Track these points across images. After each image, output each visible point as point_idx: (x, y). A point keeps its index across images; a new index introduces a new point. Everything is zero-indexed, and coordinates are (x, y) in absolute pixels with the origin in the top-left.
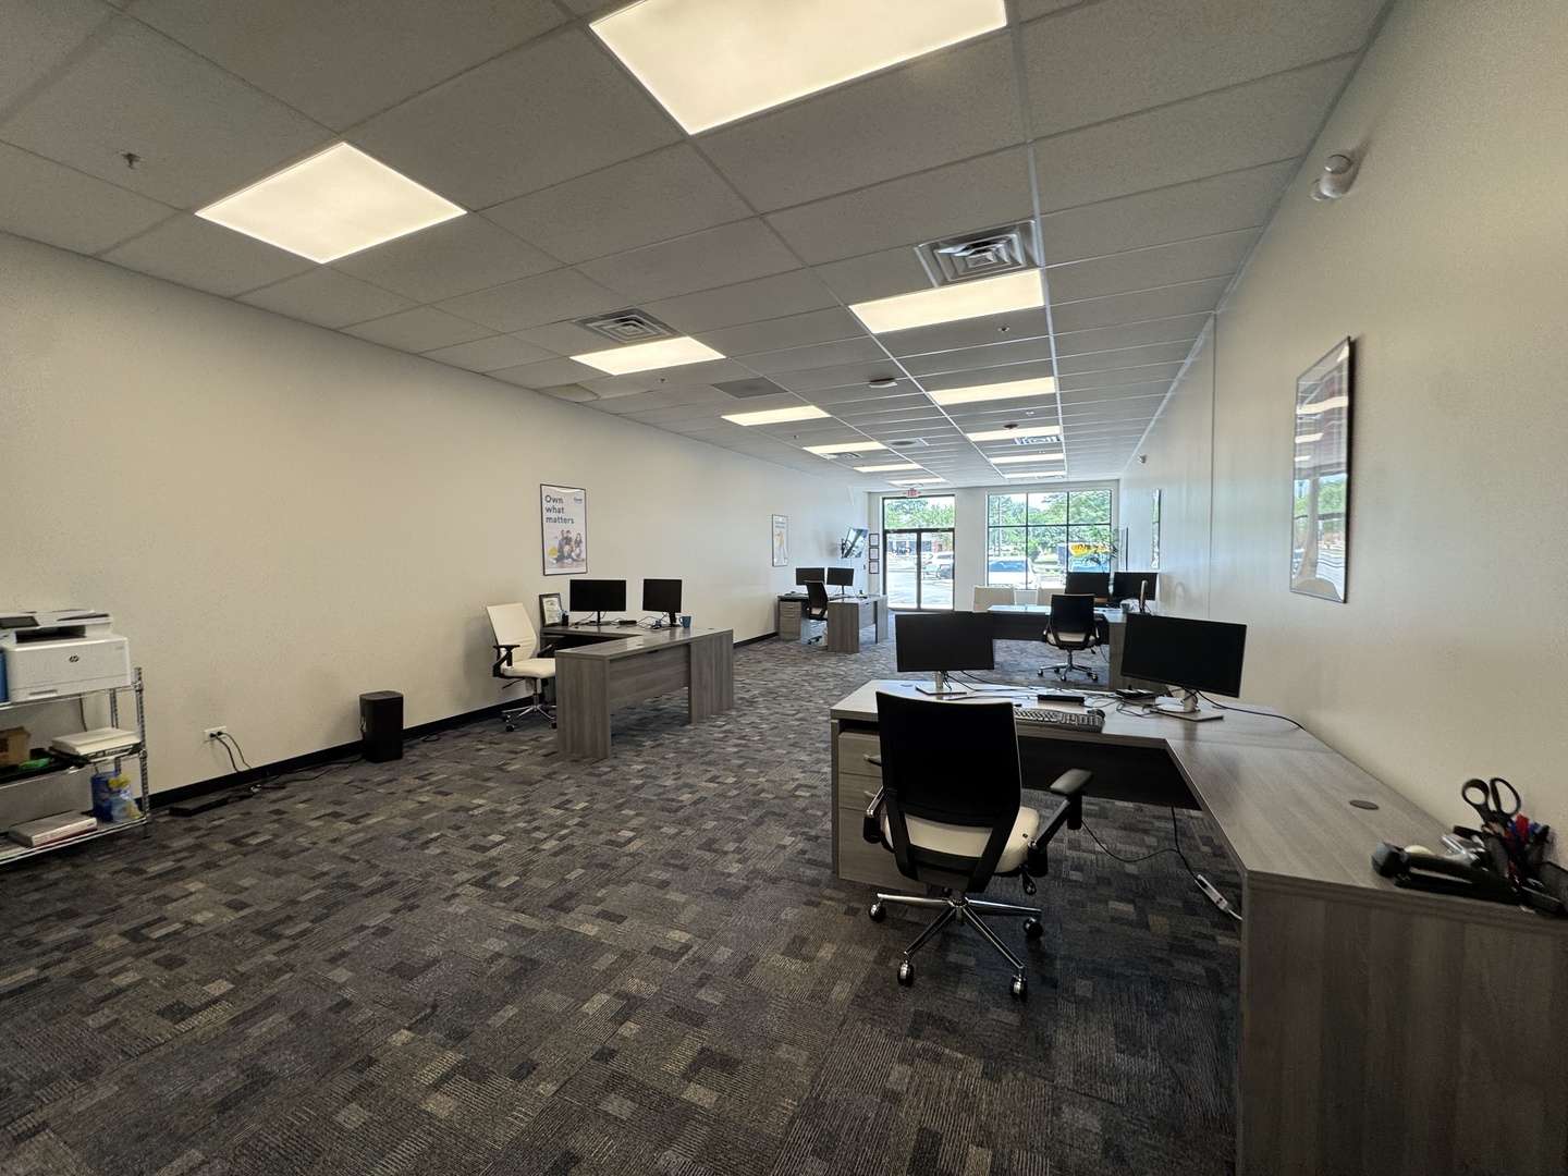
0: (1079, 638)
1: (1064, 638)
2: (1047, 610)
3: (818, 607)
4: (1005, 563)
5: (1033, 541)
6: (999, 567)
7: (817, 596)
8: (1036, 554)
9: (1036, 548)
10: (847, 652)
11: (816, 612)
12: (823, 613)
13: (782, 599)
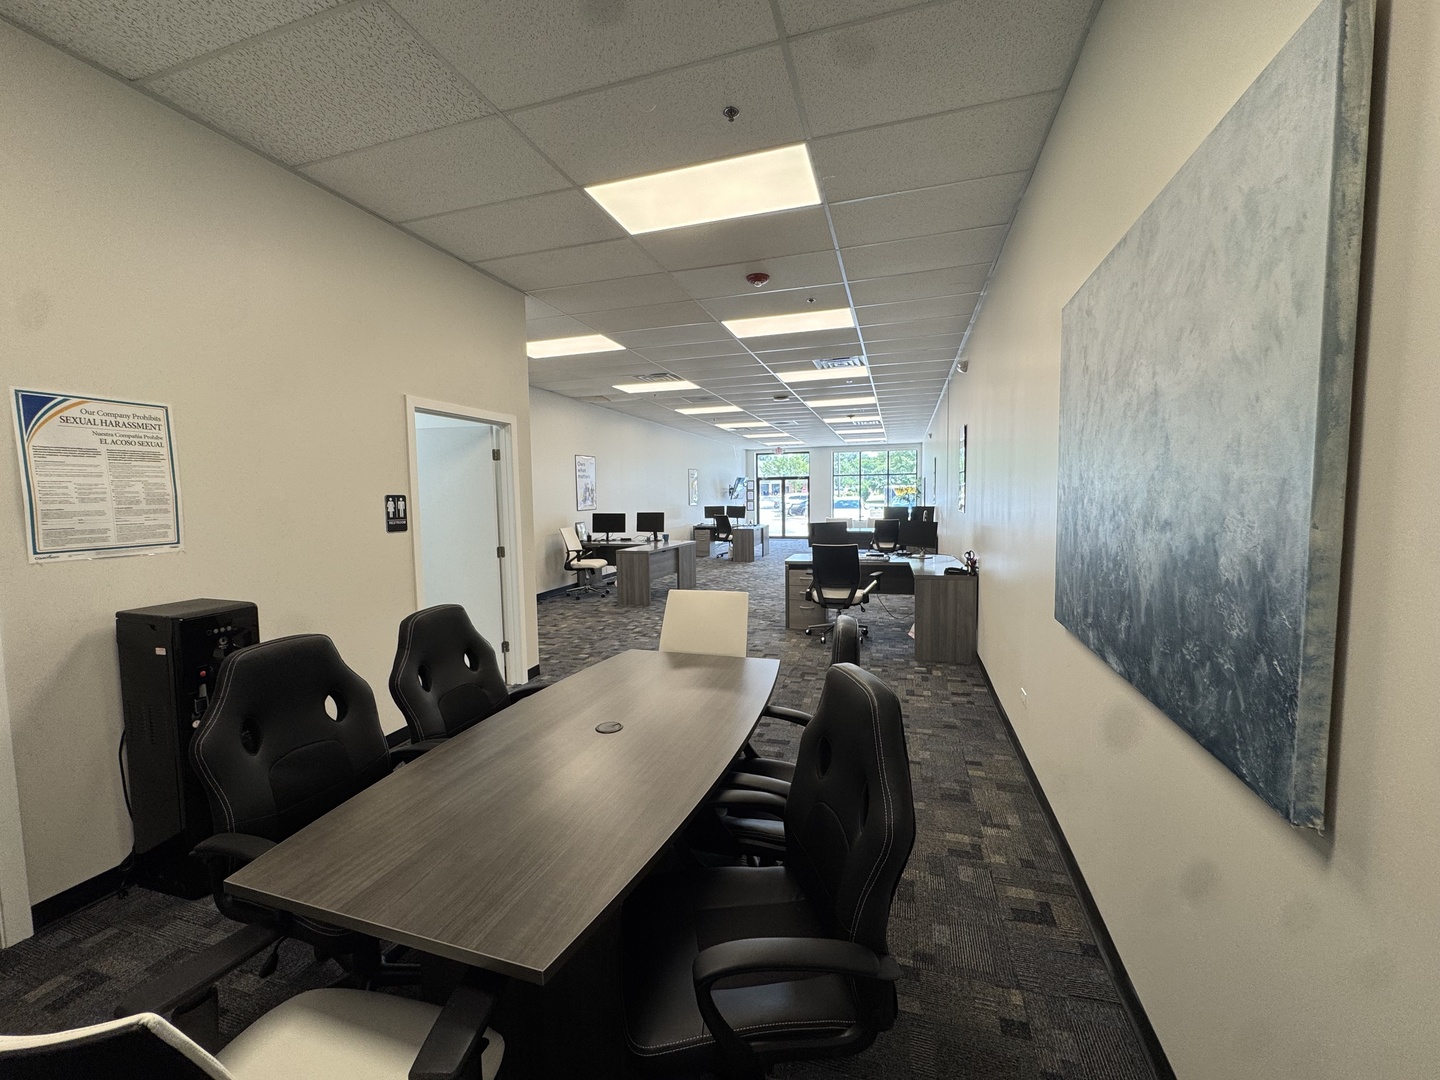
0: (891, 546)
1: (882, 545)
2: (873, 530)
3: (723, 533)
4: (845, 502)
5: (865, 483)
6: (840, 505)
7: (723, 526)
8: (867, 494)
9: (867, 490)
10: (746, 561)
11: (722, 536)
12: (727, 536)
13: (697, 528)
